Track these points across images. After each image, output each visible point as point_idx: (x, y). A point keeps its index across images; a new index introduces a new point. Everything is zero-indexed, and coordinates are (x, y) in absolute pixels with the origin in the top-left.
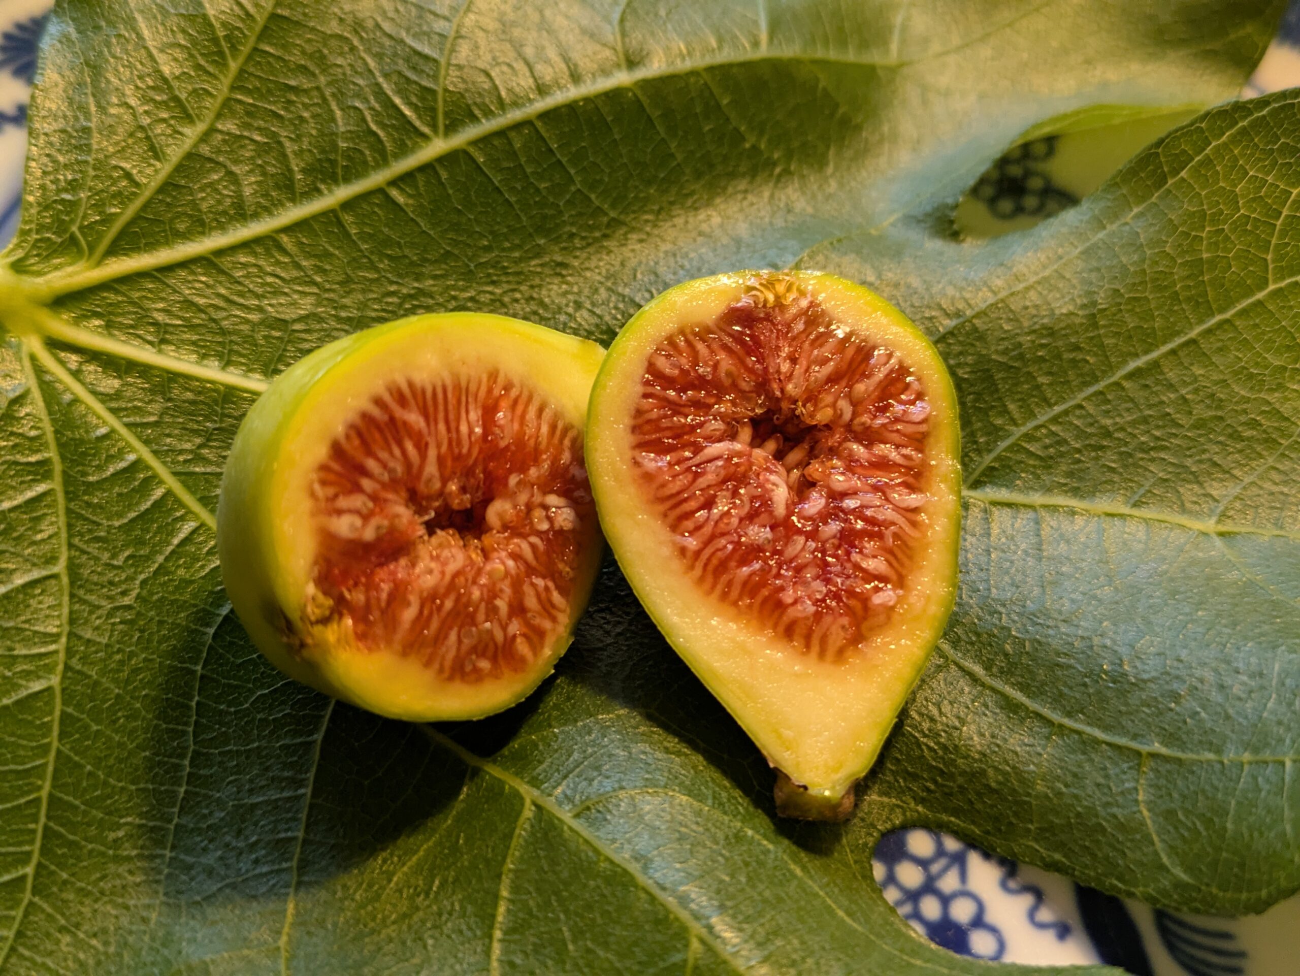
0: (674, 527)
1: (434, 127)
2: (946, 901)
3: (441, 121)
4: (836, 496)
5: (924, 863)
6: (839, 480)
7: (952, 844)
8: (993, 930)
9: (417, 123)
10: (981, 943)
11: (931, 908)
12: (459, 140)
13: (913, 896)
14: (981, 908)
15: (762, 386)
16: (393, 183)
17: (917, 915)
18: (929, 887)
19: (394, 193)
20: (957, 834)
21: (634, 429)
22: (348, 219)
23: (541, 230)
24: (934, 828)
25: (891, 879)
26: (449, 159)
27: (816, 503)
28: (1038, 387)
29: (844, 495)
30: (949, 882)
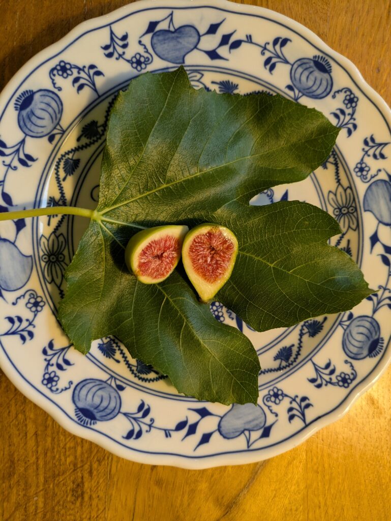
0: (193, 262)
1: (165, 182)
2: (219, 312)
3: (166, 181)
4: (217, 261)
5: (217, 307)
6: (218, 259)
7: (221, 305)
8: (224, 318)
9: (161, 181)
10: (222, 319)
11: (216, 313)
12: (168, 185)
13: (214, 311)
14: (223, 314)
15: (210, 244)
16: (157, 191)
17: (214, 314)
18: (217, 310)
19: (156, 193)
20: (222, 303)
21: (190, 248)
22: (148, 197)
23: (180, 198)
24: (219, 302)
25: (212, 308)
26: (167, 188)
27: (214, 262)
28: (253, 236)
29: (218, 260)
30: (220, 310)
